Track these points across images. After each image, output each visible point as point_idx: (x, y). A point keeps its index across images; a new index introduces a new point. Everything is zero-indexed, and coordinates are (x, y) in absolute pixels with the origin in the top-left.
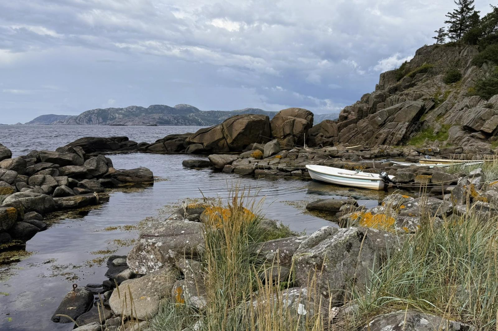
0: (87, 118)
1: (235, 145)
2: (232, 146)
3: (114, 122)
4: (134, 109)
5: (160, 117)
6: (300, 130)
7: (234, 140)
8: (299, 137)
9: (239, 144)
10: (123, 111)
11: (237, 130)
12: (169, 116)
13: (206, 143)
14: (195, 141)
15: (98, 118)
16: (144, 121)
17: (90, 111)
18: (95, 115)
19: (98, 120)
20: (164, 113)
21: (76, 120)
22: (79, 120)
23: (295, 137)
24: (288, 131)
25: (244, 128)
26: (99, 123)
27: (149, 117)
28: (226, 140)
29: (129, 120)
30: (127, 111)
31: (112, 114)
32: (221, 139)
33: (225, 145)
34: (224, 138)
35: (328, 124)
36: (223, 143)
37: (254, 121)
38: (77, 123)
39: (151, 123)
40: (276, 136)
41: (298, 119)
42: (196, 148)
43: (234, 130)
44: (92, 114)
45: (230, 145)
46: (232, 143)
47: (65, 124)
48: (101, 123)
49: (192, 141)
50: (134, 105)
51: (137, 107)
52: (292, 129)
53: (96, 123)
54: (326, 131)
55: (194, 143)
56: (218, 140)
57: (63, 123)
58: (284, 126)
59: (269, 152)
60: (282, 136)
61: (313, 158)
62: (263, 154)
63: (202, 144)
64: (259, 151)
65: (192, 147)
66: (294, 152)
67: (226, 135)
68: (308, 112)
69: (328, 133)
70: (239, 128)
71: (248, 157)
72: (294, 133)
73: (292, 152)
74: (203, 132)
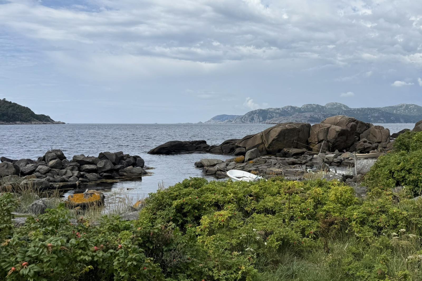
0: (250, 117)
1: (271, 149)
2: (269, 150)
3: (271, 121)
4: (289, 109)
5: (311, 116)
6: (334, 136)
7: (270, 145)
8: (333, 142)
9: (274, 149)
10: (280, 111)
11: (272, 137)
12: (320, 114)
13: (248, 147)
14: (240, 145)
15: (259, 117)
16: (297, 120)
17: (253, 111)
18: (257, 115)
19: (259, 119)
20: (315, 112)
21: (241, 119)
22: (244, 119)
23: (329, 143)
24: (321, 137)
25: (277, 135)
26: (260, 122)
27: (302, 116)
28: (264, 145)
29: (284, 119)
30: (283, 110)
31: (270, 114)
32: (260, 144)
33: (264, 149)
34: (263, 143)
35: (377, 130)
36: (262, 148)
37: (287, 129)
38: (243, 122)
39: (303, 121)
40: (311, 141)
41: (333, 127)
42: (240, 151)
43: (270, 136)
44: (254, 114)
45: (267, 149)
46: (269, 147)
47: (233, 122)
48: (262, 121)
49: (238, 145)
50: (289, 105)
51: (291, 107)
52: (327, 136)
53: (258, 122)
54: (374, 136)
55: (240, 147)
56: (258, 145)
57: (232, 122)
58: (319, 133)
59: (247, 157)
60: (317, 142)
61: (275, 164)
62: (244, 160)
63: (245, 148)
64: (242, 157)
65: (237, 150)
66: (265, 159)
67: (265, 141)
68: (350, 120)
69: (376, 138)
70: (274, 135)
71: (232, 161)
72: (328, 140)
73: (263, 158)
74: (247, 138)
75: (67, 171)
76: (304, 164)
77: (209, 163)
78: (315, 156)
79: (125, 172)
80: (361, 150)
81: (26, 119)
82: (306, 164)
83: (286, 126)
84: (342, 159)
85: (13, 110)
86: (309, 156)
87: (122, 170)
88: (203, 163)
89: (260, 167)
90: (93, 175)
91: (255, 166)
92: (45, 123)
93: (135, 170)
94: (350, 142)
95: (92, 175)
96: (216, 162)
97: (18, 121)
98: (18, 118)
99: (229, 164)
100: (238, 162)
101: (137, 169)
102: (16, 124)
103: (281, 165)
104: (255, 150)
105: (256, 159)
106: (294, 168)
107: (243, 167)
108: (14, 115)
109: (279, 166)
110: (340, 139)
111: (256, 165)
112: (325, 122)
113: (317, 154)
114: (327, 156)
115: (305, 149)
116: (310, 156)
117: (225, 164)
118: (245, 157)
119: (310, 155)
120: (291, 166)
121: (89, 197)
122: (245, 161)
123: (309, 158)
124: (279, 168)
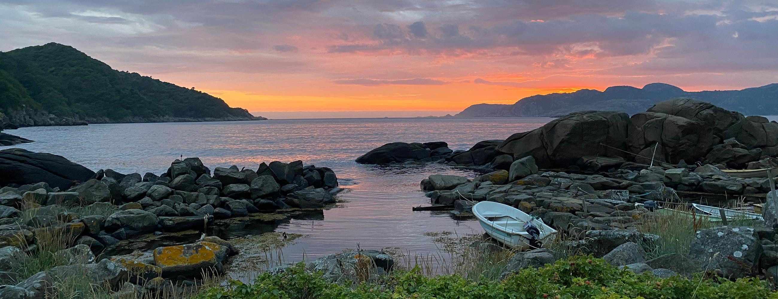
1: (558, 159)
2: (554, 159)
3: (557, 113)
4: (586, 94)
5: (621, 104)
6: (674, 135)
7: (556, 150)
8: (674, 147)
9: (565, 158)
10: (570, 97)
11: (559, 137)
12: (636, 102)
13: (517, 154)
14: (503, 151)
15: (538, 107)
17: (527, 98)
18: (533, 104)
21: (510, 111)
23: (667, 148)
24: (651, 136)
25: (568, 132)
27: (606, 104)
28: (546, 150)
31: (555, 102)
32: (538, 148)
33: (545, 157)
34: (543, 147)
35: (754, 124)
36: (542, 155)
37: (586, 123)
38: (512, 114)
40: (631, 145)
41: (672, 118)
42: (502, 161)
43: (555, 136)
44: (530, 102)
45: (552, 157)
46: (554, 155)
49: (500, 150)
52: (662, 134)
54: (751, 135)
55: (503, 153)
56: (534, 150)
58: (645, 130)
59: (512, 174)
60: (642, 145)
61: (568, 188)
62: (508, 178)
63: (512, 155)
64: (503, 172)
65: (499, 159)
66: (548, 177)
67: (546, 143)
68: (701, 105)
69: (756, 139)
70: (561, 133)
71: (486, 181)
72: (666, 141)
73: (544, 176)
74: (515, 138)
75: (198, 194)
76: (625, 188)
77: (443, 182)
78: (643, 171)
79: (295, 198)
80: (728, 161)
82: (629, 188)
83: (584, 117)
84: (700, 178)
86: (631, 171)
87: (292, 194)
88: (432, 183)
89: (538, 194)
90: (240, 202)
91: (528, 191)
92: (241, 119)
93: (313, 194)
94: (705, 147)
95: (237, 204)
96: (455, 182)
99: (480, 185)
100: (495, 183)
101: (318, 193)
103: (579, 190)
104: (526, 160)
105: (530, 177)
106: (606, 196)
107: (505, 191)
108: (203, 108)
109: (575, 191)
110: (686, 141)
111: (530, 188)
112: (655, 110)
113: (646, 168)
114: (667, 172)
115: (622, 158)
116: (633, 171)
117: (472, 185)
118: (509, 174)
119: (633, 169)
120: (599, 192)
121: (192, 254)
122: (510, 180)
123: (632, 175)
124: (576, 196)
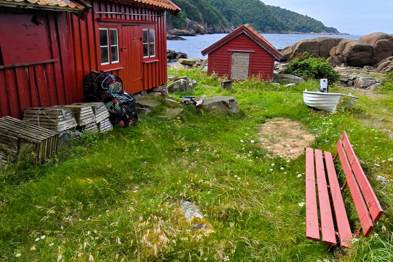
6: (348, 51)
8: (347, 57)
24: (337, 51)
36: (292, 57)
37: (307, 43)
52: (343, 51)
72: (343, 54)
81: (318, 30)
85: (310, 24)
97: (312, 32)
98: (313, 30)
102: (310, 34)
108: (310, 27)
